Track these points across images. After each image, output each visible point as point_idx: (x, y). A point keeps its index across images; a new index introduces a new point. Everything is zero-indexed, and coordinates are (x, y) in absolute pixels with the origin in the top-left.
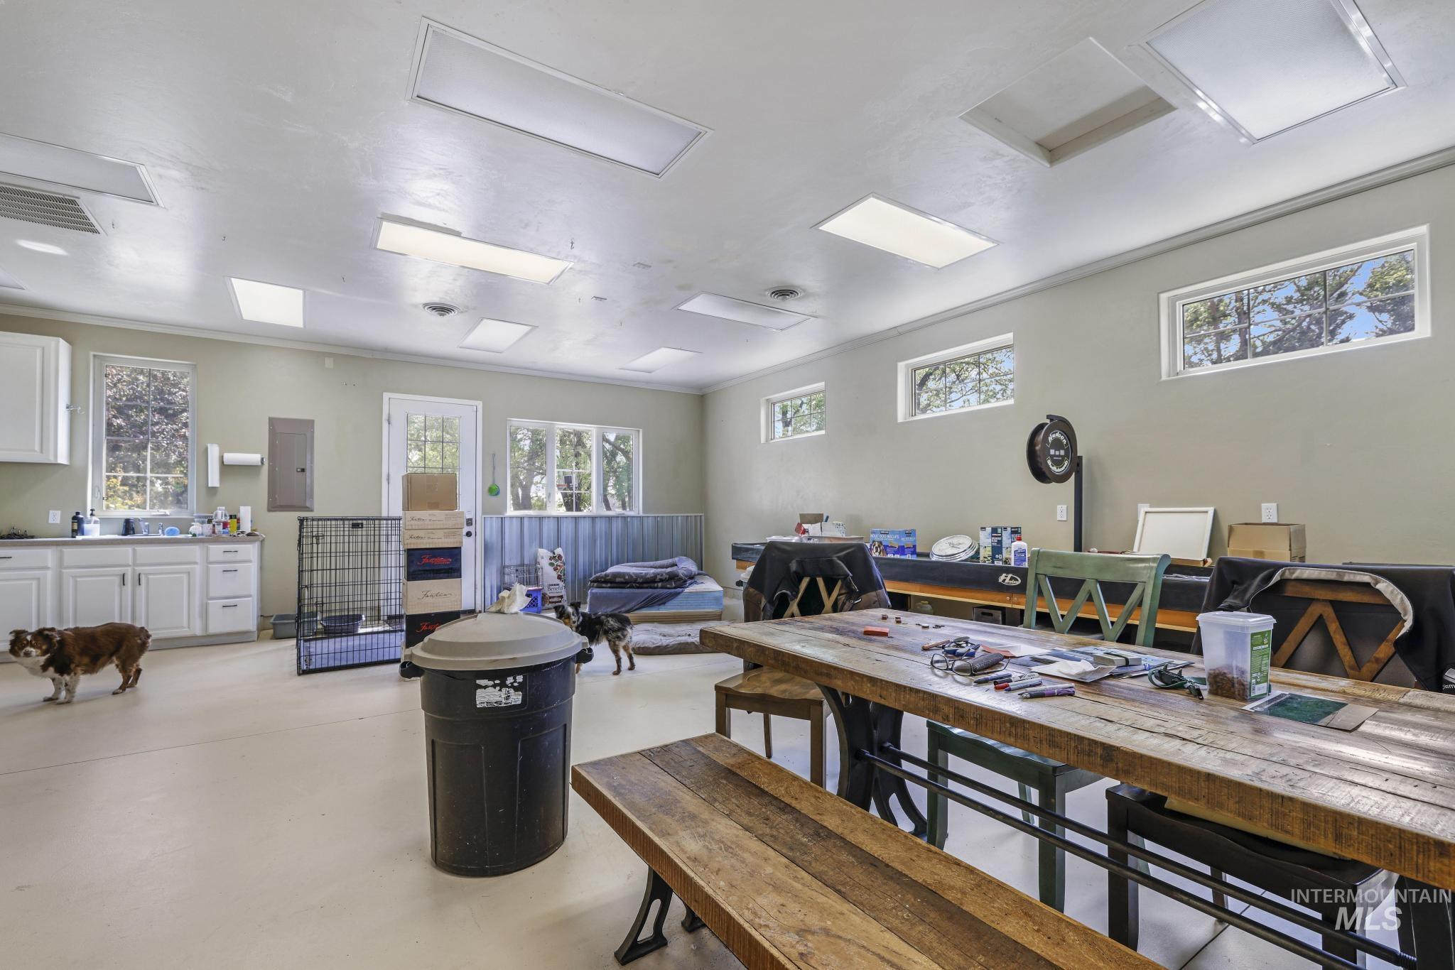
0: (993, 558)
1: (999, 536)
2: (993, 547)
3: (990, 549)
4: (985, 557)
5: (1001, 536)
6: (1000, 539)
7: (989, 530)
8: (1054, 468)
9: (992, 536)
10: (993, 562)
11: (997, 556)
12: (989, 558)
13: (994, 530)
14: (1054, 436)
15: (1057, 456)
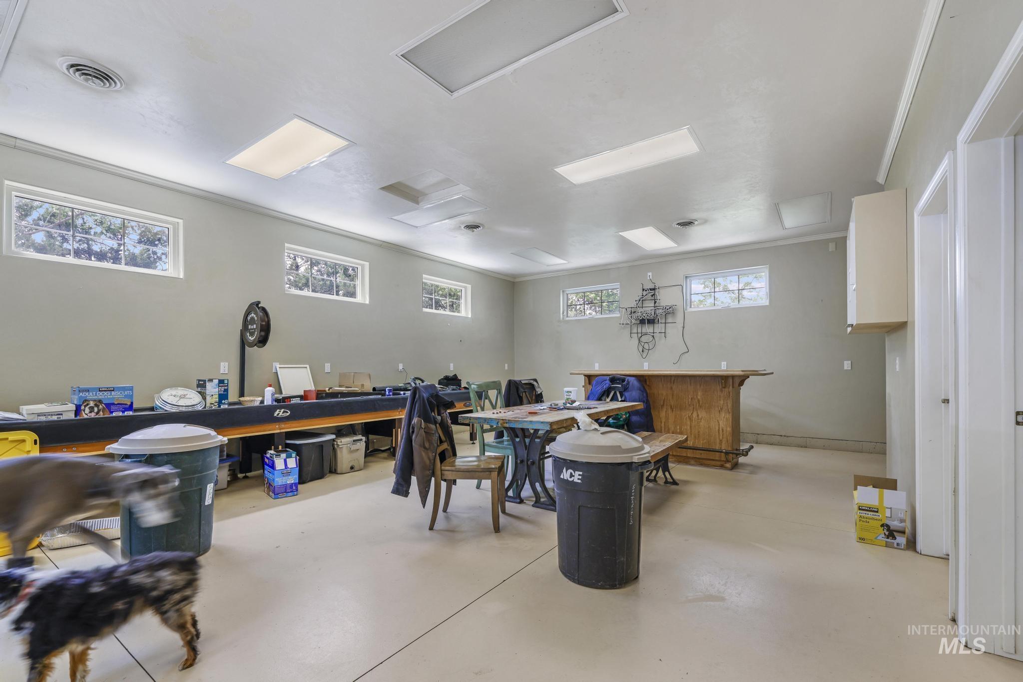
0: (220, 403)
1: (225, 386)
2: (220, 395)
3: (217, 396)
4: (211, 404)
5: (227, 386)
6: (226, 388)
7: (216, 381)
8: (250, 338)
9: (219, 386)
10: (219, 406)
11: (223, 401)
12: (216, 404)
13: (221, 382)
14: (251, 316)
15: (252, 329)
